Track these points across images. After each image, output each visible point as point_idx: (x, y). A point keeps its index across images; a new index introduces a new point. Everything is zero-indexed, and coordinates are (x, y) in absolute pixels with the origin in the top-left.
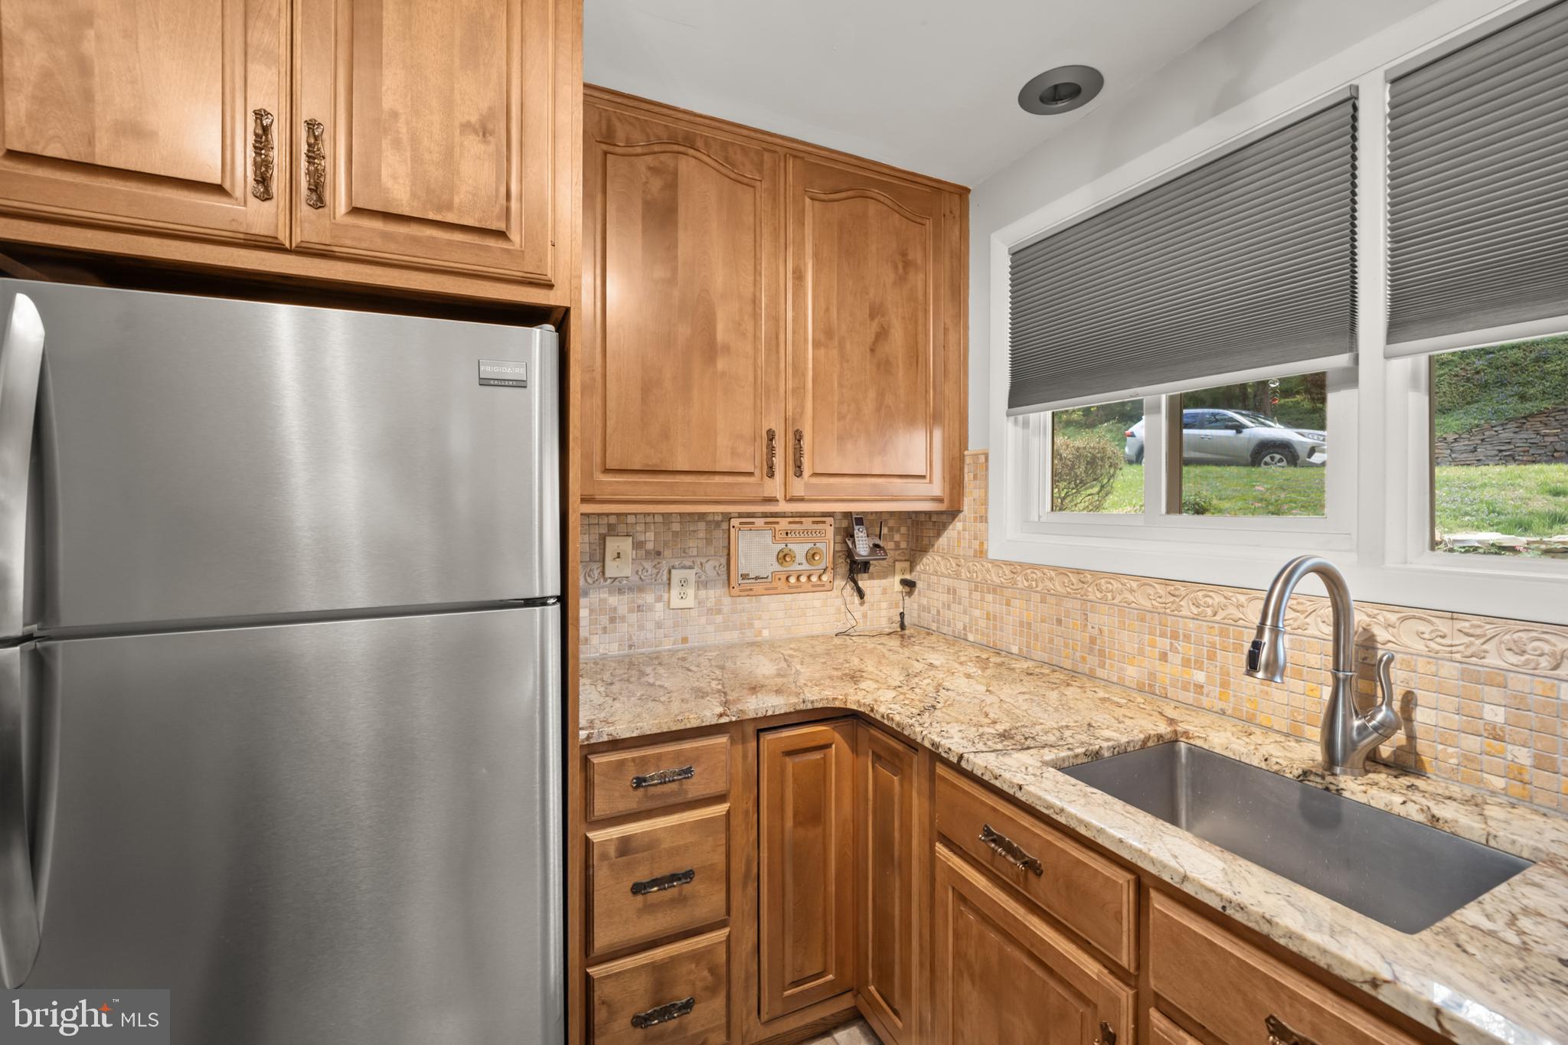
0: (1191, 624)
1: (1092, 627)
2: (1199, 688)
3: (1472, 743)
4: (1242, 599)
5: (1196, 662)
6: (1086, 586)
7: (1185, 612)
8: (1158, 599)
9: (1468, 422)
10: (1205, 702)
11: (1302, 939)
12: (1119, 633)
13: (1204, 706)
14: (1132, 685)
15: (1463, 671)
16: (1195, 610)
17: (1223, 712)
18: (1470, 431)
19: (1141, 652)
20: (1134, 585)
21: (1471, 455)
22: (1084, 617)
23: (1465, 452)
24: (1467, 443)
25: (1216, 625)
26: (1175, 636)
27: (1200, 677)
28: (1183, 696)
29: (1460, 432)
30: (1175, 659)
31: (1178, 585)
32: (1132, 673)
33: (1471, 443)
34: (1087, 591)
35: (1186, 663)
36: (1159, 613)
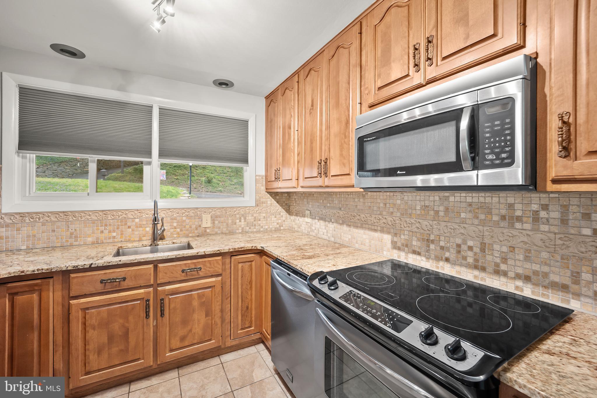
0: (111, 221)
1: (72, 230)
2: (114, 237)
3: (172, 230)
4: (127, 212)
5: (113, 231)
6: (68, 216)
7: (109, 218)
8: (100, 216)
9: (42, 161)
10: (116, 240)
11: (188, 253)
12: (84, 229)
13: (116, 241)
14: (89, 243)
15: (171, 218)
16: (113, 217)
17: (122, 241)
18: (43, 165)
19: (93, 233)
20: (90, 213)
21: (43, 174)
22: (67, 227)
23: (41, 172)
24: (42, 169)
25: (119, 220)
26: (106, 225)
27: (114, 234)
28: (108, 241)
29: (40, 165)
30: (106, 232)
31: (107, 211)
32: (90, 240)
33: (43, 169)
34: (69, 218)
35: (110, 232)
36: (100, 220)
